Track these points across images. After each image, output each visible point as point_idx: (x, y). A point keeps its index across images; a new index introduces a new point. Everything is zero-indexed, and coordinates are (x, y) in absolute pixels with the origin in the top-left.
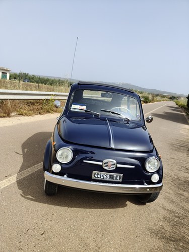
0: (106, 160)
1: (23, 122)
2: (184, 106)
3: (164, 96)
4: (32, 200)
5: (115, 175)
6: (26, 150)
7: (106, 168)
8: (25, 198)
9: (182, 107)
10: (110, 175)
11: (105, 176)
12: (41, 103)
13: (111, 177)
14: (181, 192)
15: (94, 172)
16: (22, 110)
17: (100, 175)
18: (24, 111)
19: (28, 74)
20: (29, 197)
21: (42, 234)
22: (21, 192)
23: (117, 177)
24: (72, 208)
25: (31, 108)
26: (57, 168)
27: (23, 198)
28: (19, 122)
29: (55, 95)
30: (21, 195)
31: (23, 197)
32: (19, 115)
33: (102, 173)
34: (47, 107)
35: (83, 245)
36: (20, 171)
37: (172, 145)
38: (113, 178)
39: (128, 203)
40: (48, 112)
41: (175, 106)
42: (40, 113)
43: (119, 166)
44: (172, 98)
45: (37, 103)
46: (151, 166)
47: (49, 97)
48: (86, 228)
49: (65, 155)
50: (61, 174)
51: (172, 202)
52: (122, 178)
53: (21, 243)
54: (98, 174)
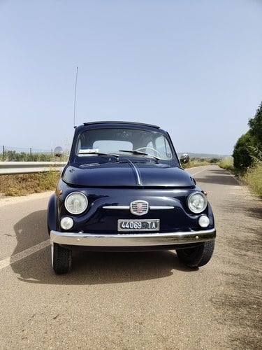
0: (134, 202)
1: (13, 203)
2: (230, 166)
3: (202, 160)
4: (36, 282)
5: (149, 221)
6: (20, 231)
7: (135, 213)
8: (25, 281)
9: (228, 168)
10: (142, 223)
11: (136, 224)
12: (36, 178)
13: (145, 225)
14: (243, 252)
15: (120, 221)
16: (11, 189)
17: (129, 224)
18: (13, 190)
19: (15, 152)
20: (31, 279)
21: (55, 318)
22: (19, 276)
23: (152, 224)
24: (96, 285)
25: (24, 185)
26: (67, 222)
27: (22, 282)
28: (7, 203)
29: (55, 166)
30: (19, 278)
31: (22, 280)
32: (6, 195)
33: (132, 221)
34: (45, 182)
35: (116, 324)
36: (15, 253)
37: (223, 206)
38: (147, 227)
39: (173, 271)
40: (48, 189)
41: (219, 168)
42: (36, 192)
43: (152, 208)
44: (214, 161)
45: (31, 178)
46: (196, 205)
47: (47, 169)
48: (118, 305)
49: (77, 203)
50: (74, 230)
51: (234, 264)
52: (159, 224)
53: (26, 332)
54: (125, 224)
